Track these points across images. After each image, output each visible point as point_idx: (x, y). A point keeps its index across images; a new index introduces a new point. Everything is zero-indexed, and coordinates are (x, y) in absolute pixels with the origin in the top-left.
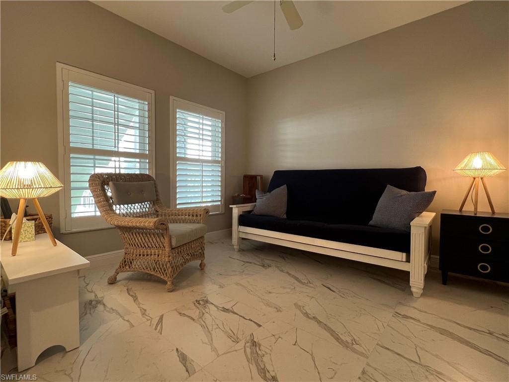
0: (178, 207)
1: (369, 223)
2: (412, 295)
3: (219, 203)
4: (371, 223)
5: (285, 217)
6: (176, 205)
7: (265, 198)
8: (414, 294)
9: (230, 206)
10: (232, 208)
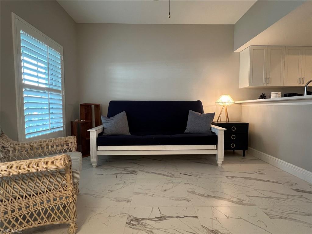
0: (27, 137)
1: (184, 131)
2: (217, 165)
3: (62, 129)
4: (186, 131)
5: (129, 134)
6: (25, 135)
7: (113, 122)
8: (218, 164)
9: (88, 131)
10: (90, 132)
